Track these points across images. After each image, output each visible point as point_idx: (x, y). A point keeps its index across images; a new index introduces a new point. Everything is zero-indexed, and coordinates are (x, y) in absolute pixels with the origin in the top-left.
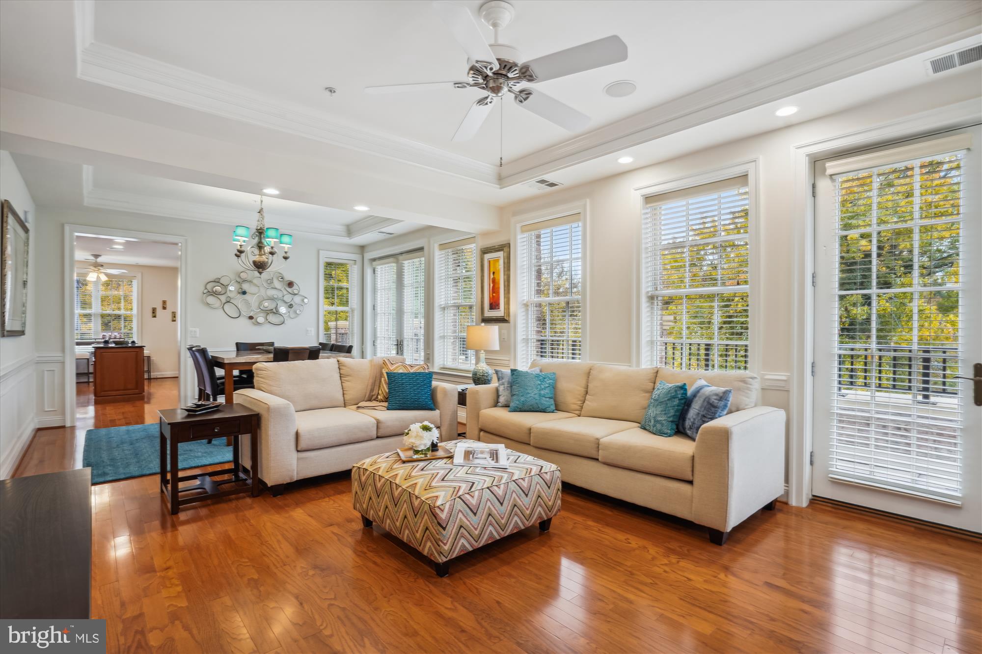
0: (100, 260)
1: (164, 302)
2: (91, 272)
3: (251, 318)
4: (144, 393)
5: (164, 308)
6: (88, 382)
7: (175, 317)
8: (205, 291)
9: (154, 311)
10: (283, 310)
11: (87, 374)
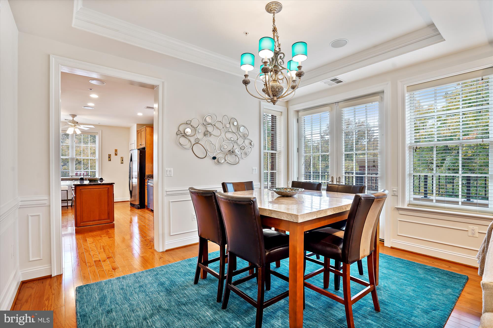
0: (76, 119)
1: (116, 151)
2: (70, 127)
3: (214, 158)
4: (114, 222)
5: (116, 155)
6: (67, 206)
7: (122, 161)
8: (179, 133)
9: (110, 156)
10: (237, 151)
11: (67, 200)
